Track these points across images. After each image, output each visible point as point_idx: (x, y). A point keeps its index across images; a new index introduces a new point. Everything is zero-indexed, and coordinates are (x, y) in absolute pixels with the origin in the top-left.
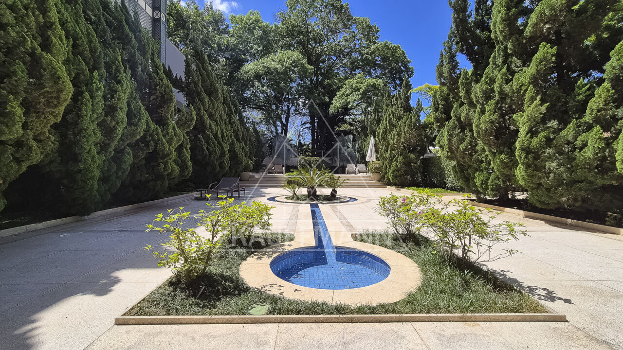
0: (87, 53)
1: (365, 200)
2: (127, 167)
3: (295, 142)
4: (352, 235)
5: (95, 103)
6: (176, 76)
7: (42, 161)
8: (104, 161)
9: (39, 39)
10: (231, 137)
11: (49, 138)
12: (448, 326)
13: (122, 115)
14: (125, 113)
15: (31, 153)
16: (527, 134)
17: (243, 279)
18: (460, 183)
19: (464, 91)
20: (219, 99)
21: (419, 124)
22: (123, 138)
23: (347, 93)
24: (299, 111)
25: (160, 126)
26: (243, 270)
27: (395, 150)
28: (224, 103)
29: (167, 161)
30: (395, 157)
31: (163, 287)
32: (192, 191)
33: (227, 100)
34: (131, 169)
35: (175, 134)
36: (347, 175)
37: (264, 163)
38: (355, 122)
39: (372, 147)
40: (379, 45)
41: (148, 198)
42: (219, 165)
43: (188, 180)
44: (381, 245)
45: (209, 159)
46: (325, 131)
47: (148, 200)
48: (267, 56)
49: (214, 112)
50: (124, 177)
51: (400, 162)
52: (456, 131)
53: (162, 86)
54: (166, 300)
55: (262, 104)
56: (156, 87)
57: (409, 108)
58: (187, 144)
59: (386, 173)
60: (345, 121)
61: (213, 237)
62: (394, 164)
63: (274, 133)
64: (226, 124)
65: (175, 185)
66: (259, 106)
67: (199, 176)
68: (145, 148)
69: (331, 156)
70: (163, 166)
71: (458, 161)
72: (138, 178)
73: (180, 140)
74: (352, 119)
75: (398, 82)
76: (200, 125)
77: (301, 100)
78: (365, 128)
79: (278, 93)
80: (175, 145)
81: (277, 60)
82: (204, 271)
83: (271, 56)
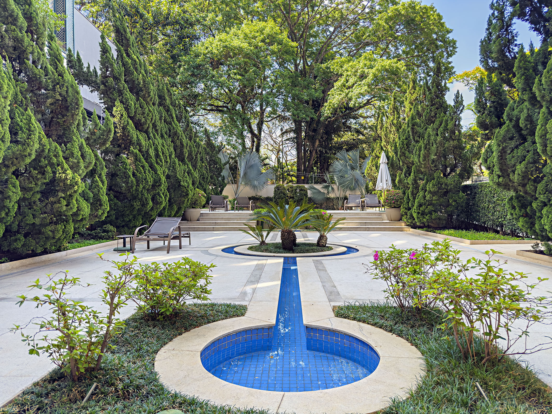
4: (334, 307)
6: (88, 68)
17: (156, 374)
18: (520, 224)
19: (522, 81)
20: (151, 100)
21: (460, 132)
22: (6, 163)
23: (350, 84)
24: (279, 113)
25: (60, 145)
26: (160, 360)
27: (422, 173)
28: (160, 104)
29: (71, 196)
30: (421, 183)
31: (41, 383)
32: (113, 239)
33: (165, 99)
34: (19, 207)
35: (82, 156)
36: (349, 211)
37: (224, 193)
38: (365, 128)
39: (384, 168)
40: (400, 7)
41: (45, 249)
42: (153, 199)
43: (104, 223)
44: (375, 325)
45: (137, 190)
46: (317, 143)
47: (45, 252)
48: (228, 29)
49: (143, 120)
50: (10, 219)
51: (430, 192)
52: (513, 144)
53: (63, 85)
54: (41, 402)
55: (221, 104)
56: (54, 86)
57: (443, 107)
58: (102, 169)
59: (409, 209)
60: (350, 128)
61: (112, 313)
62: (421, 194)
63: (240, 147)
64: (162, 136)
65: (88, 229)
66: (218, 107)
67: (123, 215)
68: (39, 176)
69: (325, 182)
70: (65, 203)
71: (516, 191)
72: (30, 220)
73: (90, 163)
74: (361, 125)
75: (431, 65)
76: (123, 139)
77: (280, 97)
78: (378, 138)
79: (245, 87)
80: (83, 171)
81: (241, 36)
82: (98, 360)
83: (233, 30)
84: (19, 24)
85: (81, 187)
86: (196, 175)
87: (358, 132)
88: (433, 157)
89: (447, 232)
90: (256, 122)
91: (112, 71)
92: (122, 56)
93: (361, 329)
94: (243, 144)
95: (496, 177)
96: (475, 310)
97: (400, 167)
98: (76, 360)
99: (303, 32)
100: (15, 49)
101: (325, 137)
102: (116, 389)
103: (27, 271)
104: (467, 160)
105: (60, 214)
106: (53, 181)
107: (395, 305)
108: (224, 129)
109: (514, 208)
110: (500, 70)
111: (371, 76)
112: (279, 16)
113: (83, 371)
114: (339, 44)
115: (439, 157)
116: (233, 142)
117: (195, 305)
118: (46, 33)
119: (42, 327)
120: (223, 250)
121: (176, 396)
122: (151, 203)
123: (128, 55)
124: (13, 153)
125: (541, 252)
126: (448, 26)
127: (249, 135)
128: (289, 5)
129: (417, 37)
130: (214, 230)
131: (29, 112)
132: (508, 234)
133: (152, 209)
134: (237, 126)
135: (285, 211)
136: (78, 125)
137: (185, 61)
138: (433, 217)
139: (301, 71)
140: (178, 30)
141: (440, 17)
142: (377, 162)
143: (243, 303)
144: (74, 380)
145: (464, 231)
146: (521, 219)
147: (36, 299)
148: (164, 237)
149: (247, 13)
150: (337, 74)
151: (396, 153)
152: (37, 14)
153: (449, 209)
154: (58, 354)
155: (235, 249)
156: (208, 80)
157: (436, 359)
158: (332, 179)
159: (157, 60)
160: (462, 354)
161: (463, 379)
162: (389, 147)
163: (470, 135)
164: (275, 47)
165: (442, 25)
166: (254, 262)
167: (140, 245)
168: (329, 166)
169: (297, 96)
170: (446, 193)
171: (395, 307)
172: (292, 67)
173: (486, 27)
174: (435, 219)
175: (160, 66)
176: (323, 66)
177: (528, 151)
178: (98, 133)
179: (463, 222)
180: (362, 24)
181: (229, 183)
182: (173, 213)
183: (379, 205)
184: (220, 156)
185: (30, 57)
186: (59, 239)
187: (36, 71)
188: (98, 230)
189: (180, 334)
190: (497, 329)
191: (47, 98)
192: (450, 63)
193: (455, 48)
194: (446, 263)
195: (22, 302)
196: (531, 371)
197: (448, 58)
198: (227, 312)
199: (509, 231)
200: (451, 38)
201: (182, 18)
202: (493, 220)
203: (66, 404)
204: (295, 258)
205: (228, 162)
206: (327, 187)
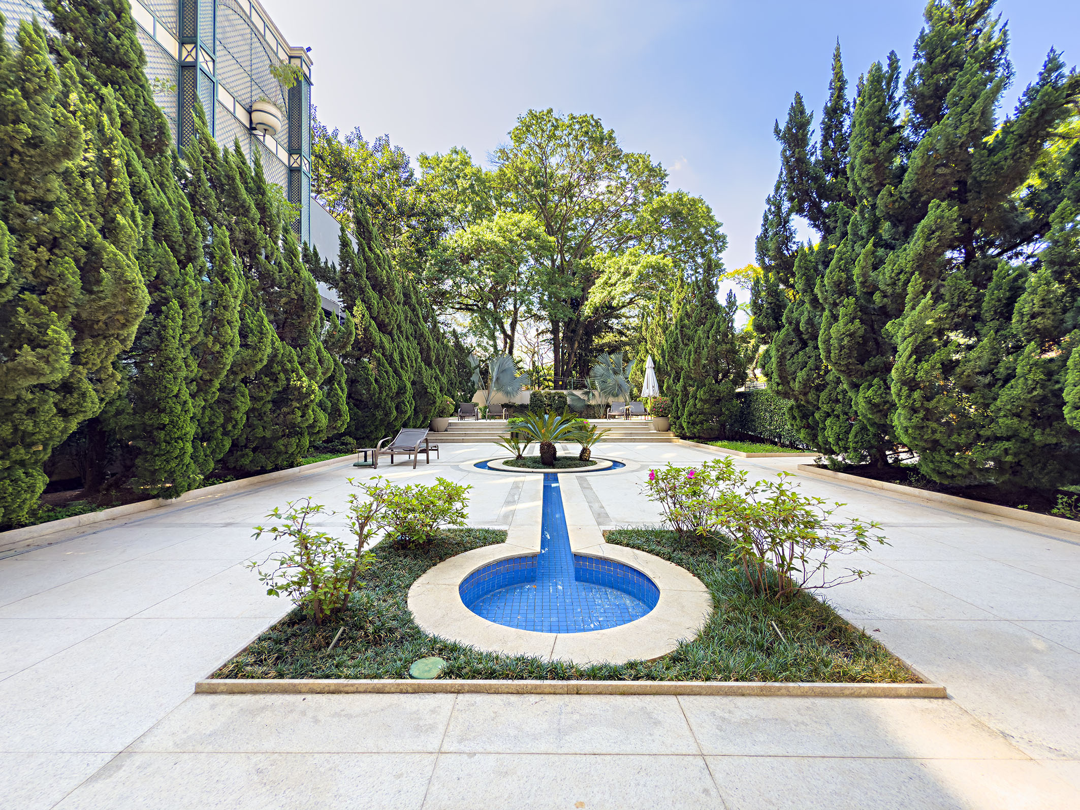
0: (178, 236)
1: (637, 466)
2: (240, 416)
3: (527, 366)
4: (604, 531)
5: (187, 315)
6: (326, 263)
7: (104, 412)
8: (204, 408)
9: (100, 220)
10: (416, 360)
11: (113, 375)
12: (739, 704)
13: (232, 333)
14: (236, 331)
15: (85, 401)
16: (910, 356)
17: (410, 614)
18: (802, 436)
19: (803, 282)
20: (396, 299)
21: (733, 334)
22: (234, 369)
23: (612, 281)
24: (534, 312)
25: (295, 348)
26: (414, 596)
27: (692, 379)
28: (405, 303)
29: (306, 406)
30: (691, 390)
31: (279, 627)
32: (352, 452)
33: (410, 298)
34: (248, 419)
35: (320, 360)
36: (612, 420)
37: (474, 400)
38: (628, 329)
39: (650, 373)
40: (665, 198)
41: (276, 465)
42: (397, 408)
43: (343, 434)
44: (650, 552)
45: (379, 398)
46: (576, 345)
47: (277, 468)
48: (479, 221)
49: (387, 320)
50: (237, 432)
51: (701, 400)
52: (792, 349)
53: (299, 282)
54: (280, 650)
55: (470, 302)
56: (289, 284)
57: (714, 307)
58: (342, 375)
59: (678, 418)
60: (611, 328)
61: (361, 545)
62: (691, 402)
63: (492, 349)
64: (407, 338)
65: (324, 442)
66: (467, 305)
67: (364, 426)
68: (271, 384)
69: (586, 387)
70: (300, 414)
71: (797, 400)
72: (260, 433)
73: (328, 369)
74: (623, 325)
75: (700, 260)
76: (365, 342)
77: (536, 295)
78: (642, 339)
79: (497, 283)
80: (320, 377)
81: (495, 229)
82: (344, 600)
83: (485, 222)
84: (251, 215)
85: (318, 394)
86: (444, 380)
87: (621, 333)
88: (704, 362)
89: (720, 443)
90: (510, 321)
91: (353, 266)
92: (364, 250)
93: (636, 557)
94: (495, 346)
95: (775, 385)
96: (765, 538)
97: (667, 372)
98: (320, 600)
99: (561, 225)
100: (246, 243)
101: (585, 338)
102: (366, 633)
103: (256, 491)
104: (741, 365)
105: (294, 426)
106: (287, 388)
107: (671, 528)
108: (474, 330)
109: (794, 418)
110: (778, 268)
111: (635, 274)
112: (534, 208)
113: (328, 613)
114: (600, 238)
115: (711, 362)
116: (485, 344)
117: (449, 530)
118: (281, 225)
119: (282, 564)
120: (476, 465)
121: (435, 640)
122: (395, 413)
123: (370, 249)
124: (243, 358)
125: (824, 467)
126: (718, 219)
127: (502, 336)
128: (546, 196)
129: (683, 231)
130: (463, 441)
131: (262, 313)
132: (787, 446)
133: (396, 419)
134: (488, 327)
135: (544, 421)
136: (315, 326)
137: (432, 256)
138: (705, 427)
139: (558, 267)
140: (424, 222)
141: (709, 210)
142: (642, 367)
143: (503, 528)
144: (317, 624)
145: (739, 443)
146: (802, 431)
147: (275, 530)
148: (410, 451)
149: (500, 204)
150: (598, 271)
151: (663, 357)
152: (271, 204)
153: (722, 418)
154: (298, 593)
155: (489, 464)
156: (456, 276)
157: (723, 593)
158: (593, 384)
159: (400, 254)
160: (753, 588)
161: (755, 617)
162: (655, 350)
163: (742, 337)
164: (532, 242)
165: (711, 218)
166: (510, 479)
167: (383, 460)
168: (589, 370)
169: (554, 294)
170: (719, 401)
171: (672, 532)
172: (548, 263)
173: (762, 222)
174: (707, 430)
175: (404, 260)
176: (583, 261)
177: (809, 357)
178: (337, 335)
179: (737, 432)
180: (624, 217)
181: (479, 389)
182: (419, 423)
183: (645, 413)
184: (470, 359)
185: (263, 251)
186: (292, 454)
187: (270, 267)
188: (336, 442)
189: (435, 565)
190: (791, 559)
191: (281, 296)
192: (721, 259)
193: (724, 243)
194: (728, 482)
195: (258, 534)
196: (829, 607)
197: (717, 253)
198: (485, 539)
199: (788, 443)
200: (721, 233)
201: (429, 209)
202: (770, 431)
203: (308, 652)
204: (556, 474)
205: (479, 366)
206: (587, 393)
